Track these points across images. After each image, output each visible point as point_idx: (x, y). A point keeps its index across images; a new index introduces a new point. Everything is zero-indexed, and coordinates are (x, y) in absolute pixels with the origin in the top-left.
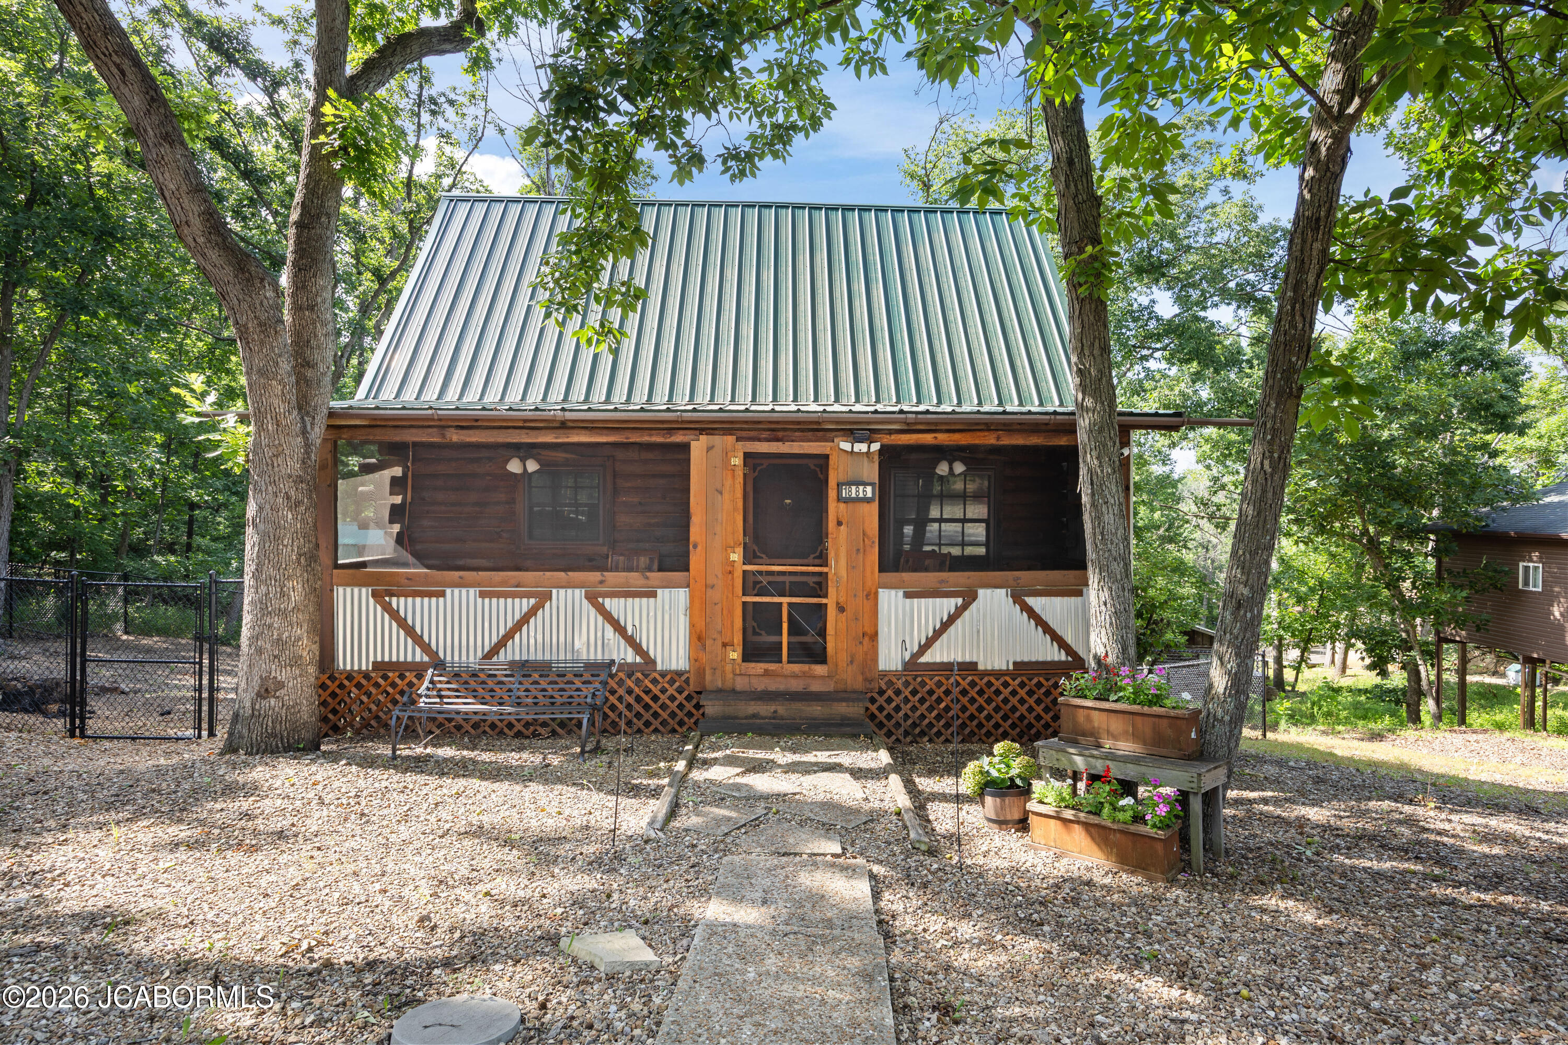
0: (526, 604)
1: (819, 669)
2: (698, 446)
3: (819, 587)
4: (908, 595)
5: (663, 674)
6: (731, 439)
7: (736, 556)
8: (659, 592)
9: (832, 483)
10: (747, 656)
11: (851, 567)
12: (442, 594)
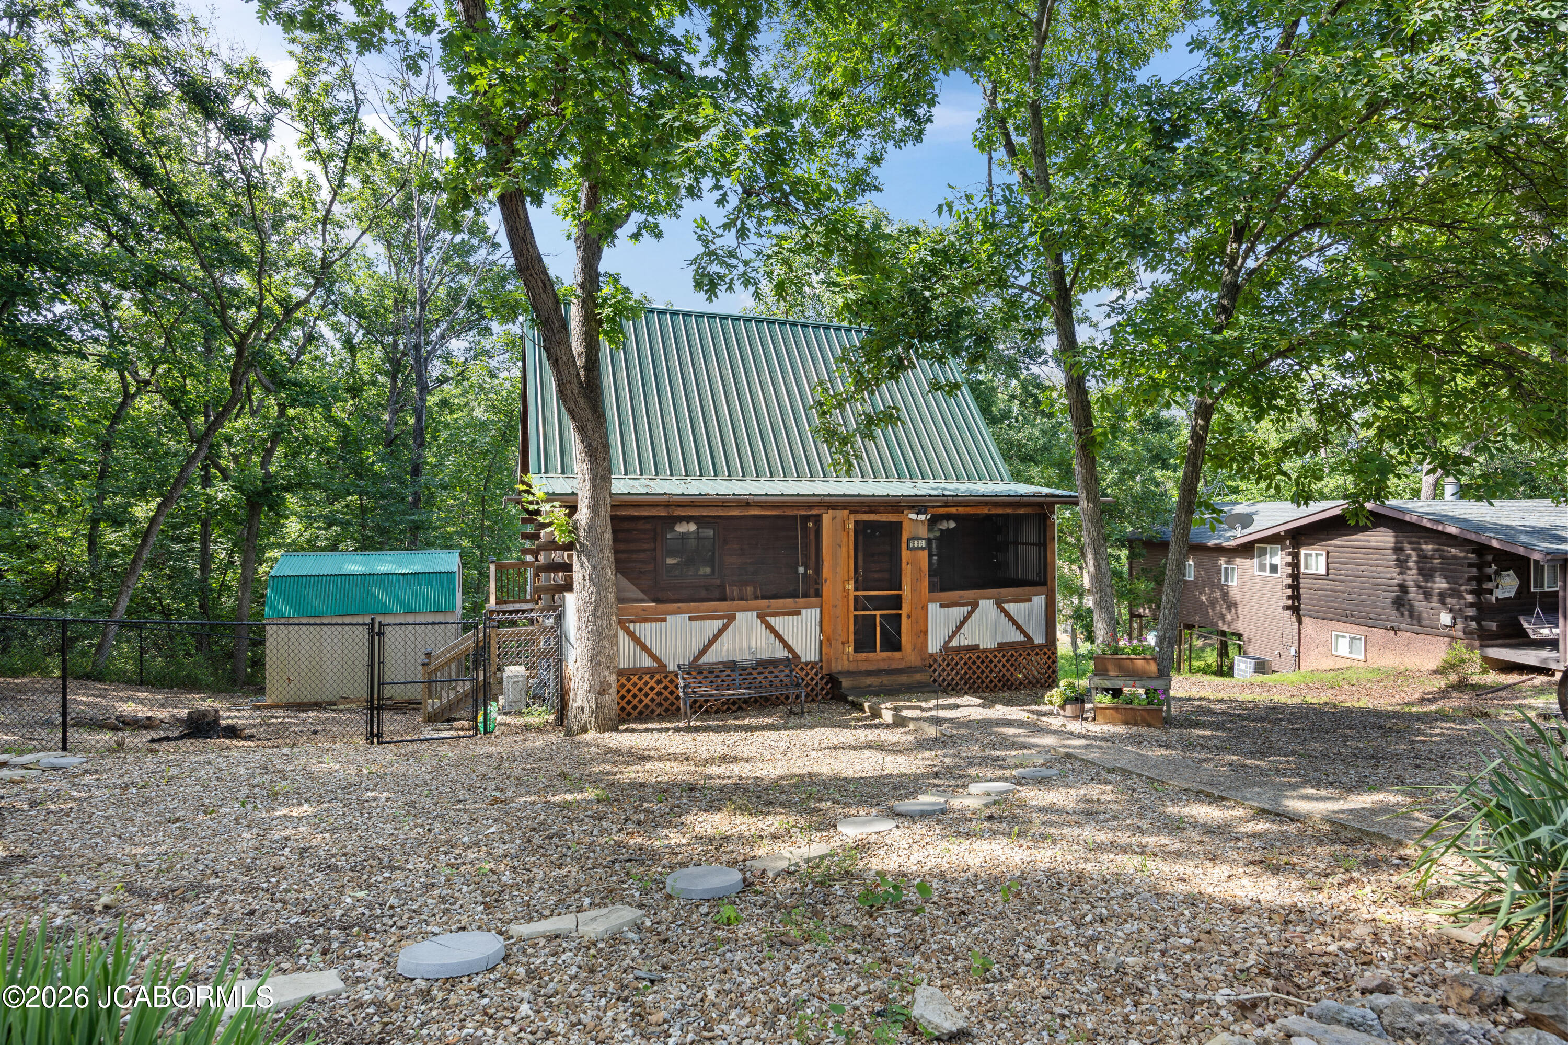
0: (719, 623)
1: (897, 654)
2: (827, 518)
3: (897, 603)
4: (942, 606)
5: (807, 664)
6: (846, 512)
7: (850, 586)
8: (804, 611)
9: (904, 539)
10: (856, 650)
11: (913, 591)
12: (665, 620)
